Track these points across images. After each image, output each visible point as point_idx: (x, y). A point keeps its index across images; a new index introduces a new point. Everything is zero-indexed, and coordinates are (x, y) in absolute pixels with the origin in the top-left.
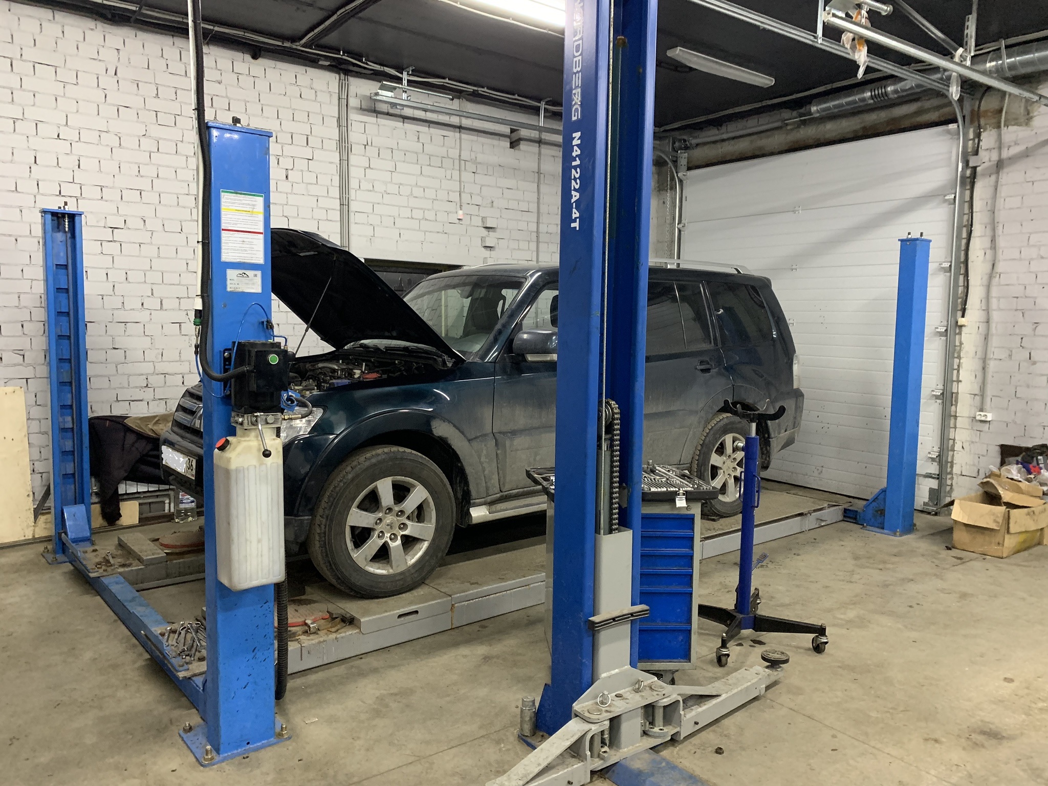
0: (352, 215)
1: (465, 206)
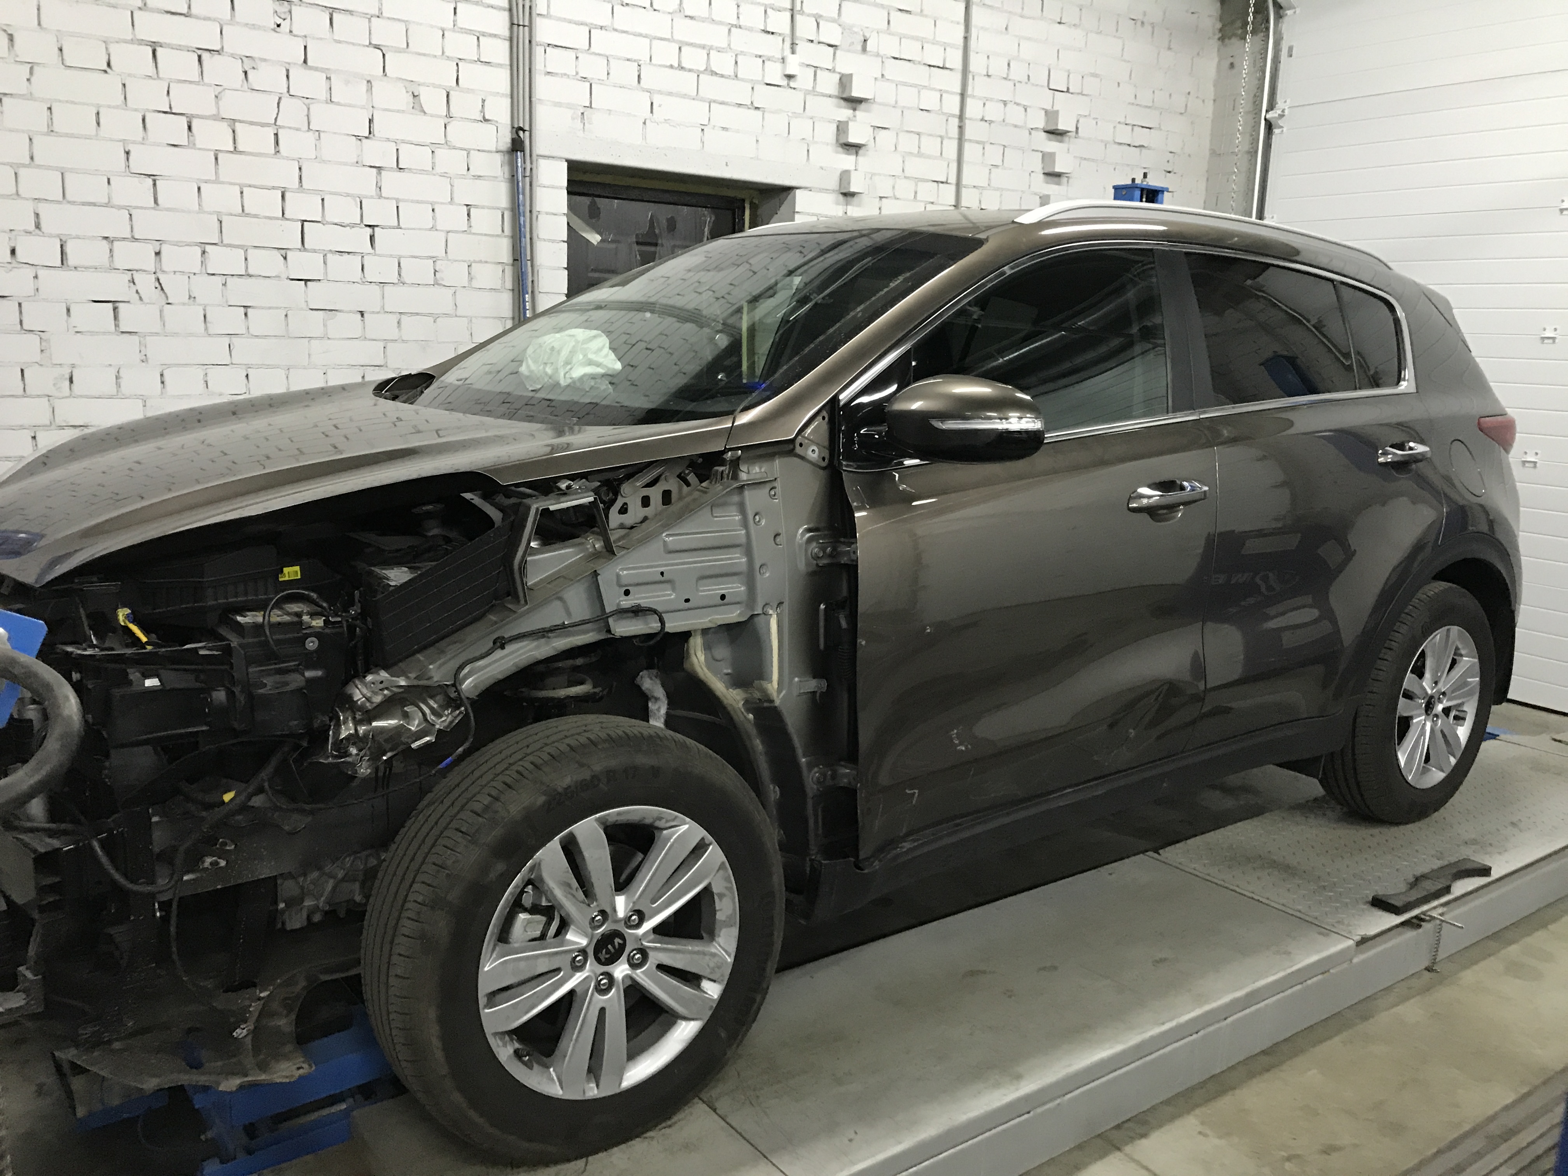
0: (539, 51)
1: (801, 46)
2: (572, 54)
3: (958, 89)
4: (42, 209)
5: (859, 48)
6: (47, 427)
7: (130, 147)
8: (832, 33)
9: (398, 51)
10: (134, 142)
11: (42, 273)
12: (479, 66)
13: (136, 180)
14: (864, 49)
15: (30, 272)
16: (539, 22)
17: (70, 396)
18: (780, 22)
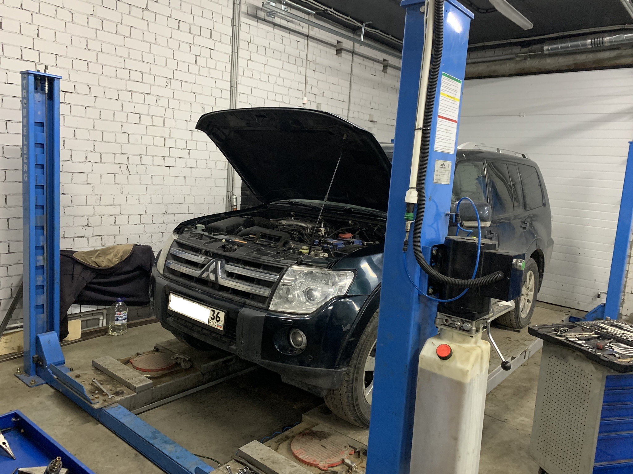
0: (238, 94)
1: (308, 94)
2: (246, 96)
3: (347, 108)
4: (96, 143)
5: (322, 95)
6: (92, 215)
7: (123, 124)
8: (315, 91)
9: (200, 94)
10: (124, 122)
11: (94, 164)
12: (221, 99)
13: (124, 134)
14: (323, 96)
15: (91, 164)
16: (239, 86)
17: (100, 205)
18: (302, 87)
